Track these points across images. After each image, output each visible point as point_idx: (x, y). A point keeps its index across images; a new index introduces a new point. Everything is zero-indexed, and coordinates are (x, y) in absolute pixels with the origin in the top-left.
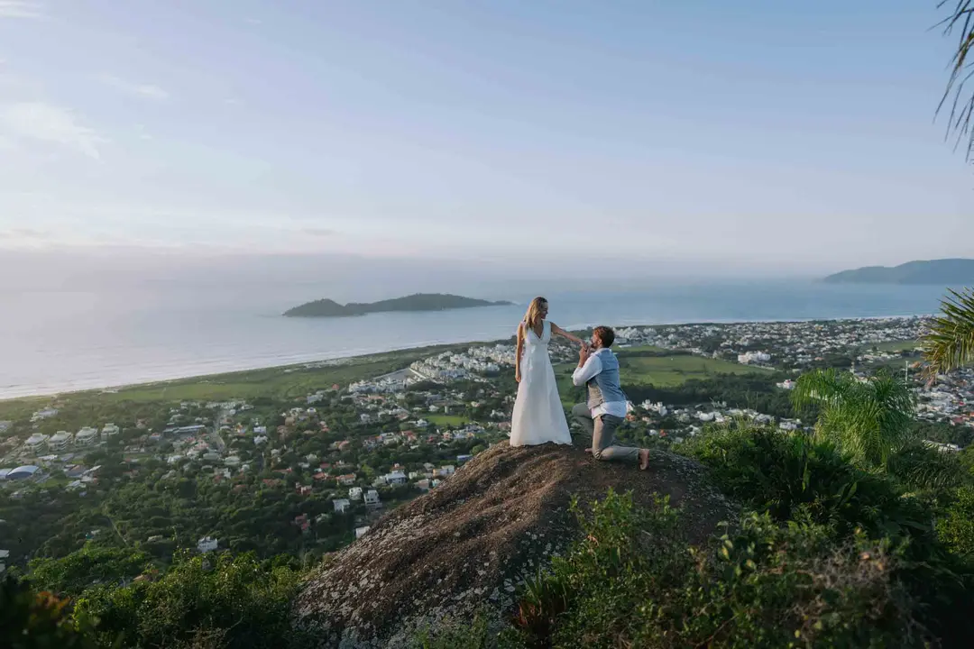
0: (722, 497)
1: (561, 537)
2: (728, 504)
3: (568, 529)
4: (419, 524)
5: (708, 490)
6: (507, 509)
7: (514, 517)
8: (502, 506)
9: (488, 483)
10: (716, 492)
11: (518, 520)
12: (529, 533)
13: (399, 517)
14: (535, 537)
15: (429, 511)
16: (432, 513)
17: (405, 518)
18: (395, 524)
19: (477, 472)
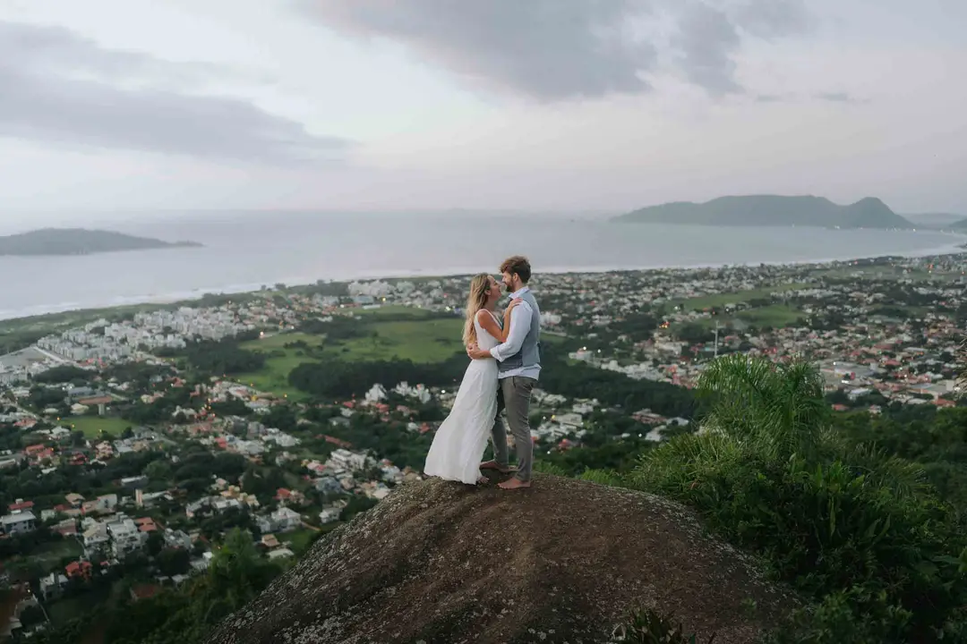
0: (730, 549)
1: (576, 631)
2: (741, 558)
3: (578, 617)
4: (339, 632)
5: (711, 540)
6: (479, 595)
7: (497, 608)
8: (468, 592)
9: (423, 557)
10: (720, 541)
11: (504, 611)
12: (532, 631)
13: (297, 624)
14: (543, 636)
15: (346, 611)
16: (354, 612)
17: (309, 625)
18: (294, 636)
19: (401, 542)
